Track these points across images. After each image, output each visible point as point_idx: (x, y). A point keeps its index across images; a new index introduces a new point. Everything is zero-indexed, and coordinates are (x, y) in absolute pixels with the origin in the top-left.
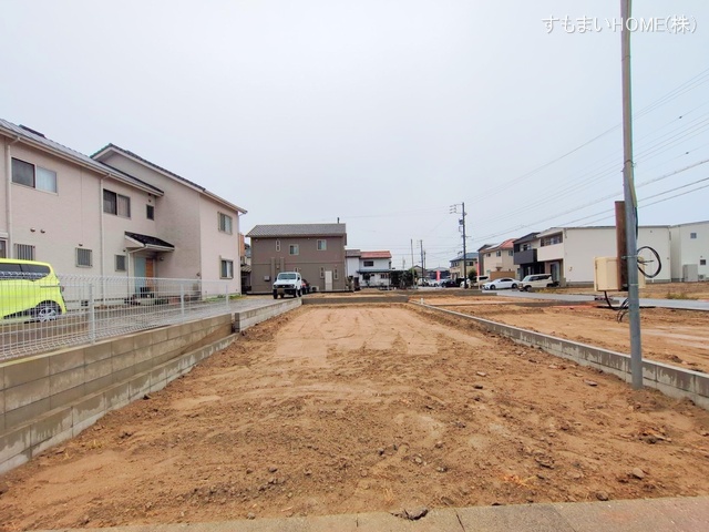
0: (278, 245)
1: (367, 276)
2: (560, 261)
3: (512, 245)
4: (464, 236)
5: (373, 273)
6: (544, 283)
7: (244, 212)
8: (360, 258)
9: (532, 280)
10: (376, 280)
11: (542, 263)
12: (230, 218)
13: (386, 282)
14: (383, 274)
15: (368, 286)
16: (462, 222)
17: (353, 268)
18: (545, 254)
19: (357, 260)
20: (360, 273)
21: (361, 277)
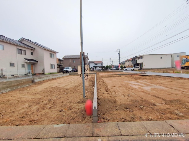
0: (70, 60)
1: (96, 67)
2: (142, 63)
3: (131, 59)
4: (119, 57)
5: (97, 67)
6: (138, 69)
7: (58, 53)
8: (94, 63)
9: (135, 68)
10: (98, 68)
11: (138, 64)
12: (54, 54)
13: (100, 69)
14: (100, 67)
15: (96, 70)
16: (119, 54)
17: (92, 65)
18: (139, 61)
19: (93, 63)
20: (94, 67)
21: (94, 68)
